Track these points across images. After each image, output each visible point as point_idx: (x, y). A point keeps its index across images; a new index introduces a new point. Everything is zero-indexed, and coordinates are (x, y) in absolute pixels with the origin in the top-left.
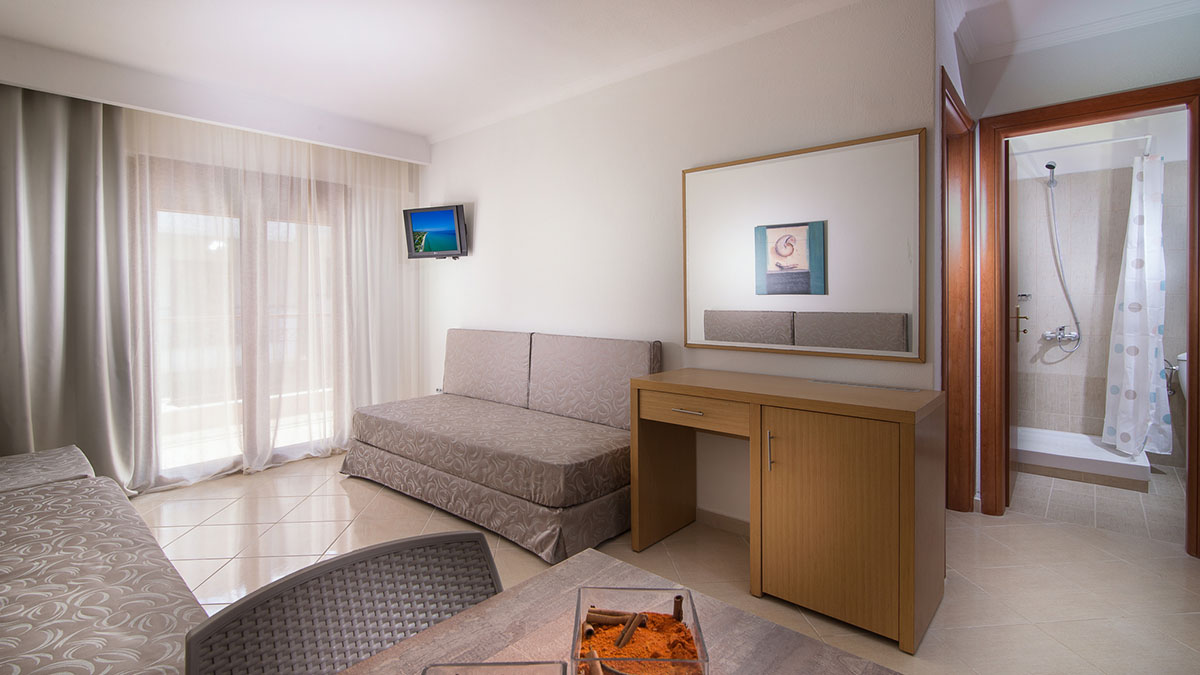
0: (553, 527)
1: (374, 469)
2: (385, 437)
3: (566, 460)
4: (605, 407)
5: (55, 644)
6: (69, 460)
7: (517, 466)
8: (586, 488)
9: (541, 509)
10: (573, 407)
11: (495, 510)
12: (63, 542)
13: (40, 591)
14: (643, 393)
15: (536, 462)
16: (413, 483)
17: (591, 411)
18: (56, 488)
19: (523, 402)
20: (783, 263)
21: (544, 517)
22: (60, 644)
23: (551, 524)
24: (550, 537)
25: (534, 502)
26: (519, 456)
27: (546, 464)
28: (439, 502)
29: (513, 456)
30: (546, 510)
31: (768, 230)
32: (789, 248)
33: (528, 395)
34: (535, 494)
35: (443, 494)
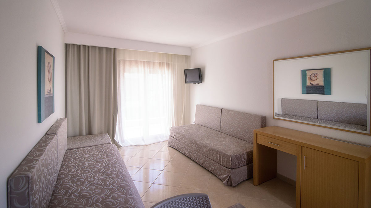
0: (228, 174)
1: (176, 145)
2: (179, 137)
3: (232, 154)
4: (246, 136)
5: (108, 193)
6: (106, 137)
7: (217, 153)
8: (238, 163)
9: (224, 168)
10: (235, 134)
11: (210, 165)
12: (107, 163)
13: (104, 177)
14: (258, 135)
15: (223, 153)
16: (186, 152)
17: (241, 136)
18: (105, 147)
19: (219, 130)
20: (313, 83)
21: (225, 170)
22: (108, 194)
23: (227, 173)
24: (227, 177)
25: (222, 165)
26: (218, 150)
27: (226, 154)
28: (194, 158)
29: (216, 150)
30: (226, 168)
31: (307, 71)
32: (315, 78)
33: (220, 128)
34: (222, 163)
35: (195, 157)
